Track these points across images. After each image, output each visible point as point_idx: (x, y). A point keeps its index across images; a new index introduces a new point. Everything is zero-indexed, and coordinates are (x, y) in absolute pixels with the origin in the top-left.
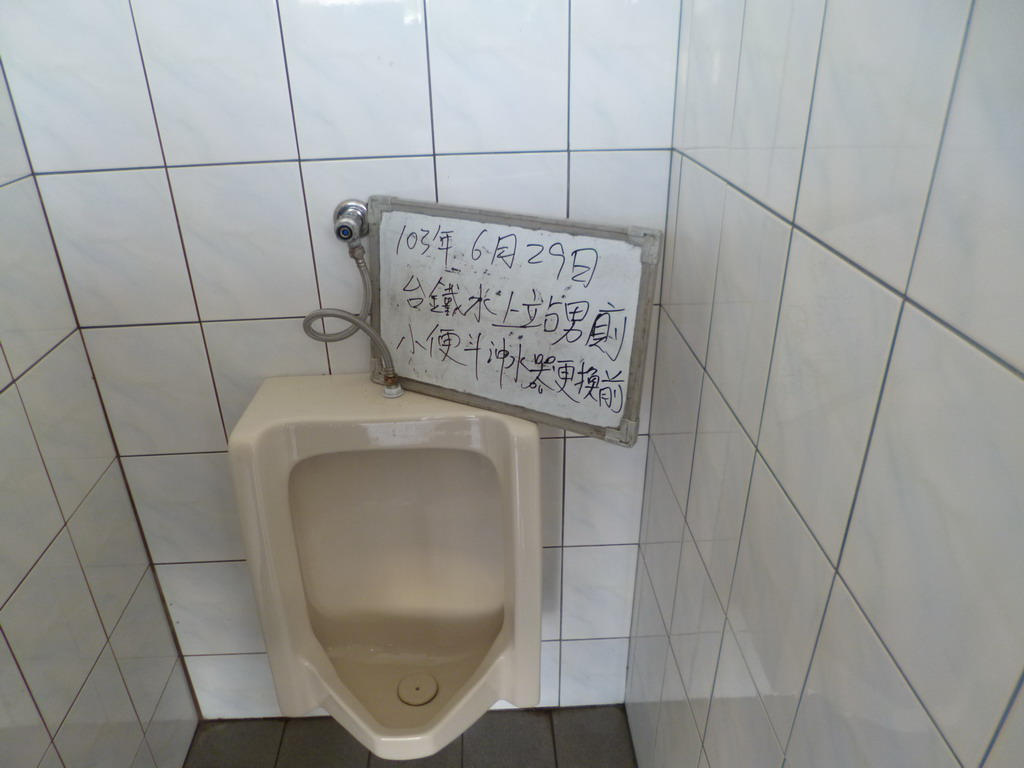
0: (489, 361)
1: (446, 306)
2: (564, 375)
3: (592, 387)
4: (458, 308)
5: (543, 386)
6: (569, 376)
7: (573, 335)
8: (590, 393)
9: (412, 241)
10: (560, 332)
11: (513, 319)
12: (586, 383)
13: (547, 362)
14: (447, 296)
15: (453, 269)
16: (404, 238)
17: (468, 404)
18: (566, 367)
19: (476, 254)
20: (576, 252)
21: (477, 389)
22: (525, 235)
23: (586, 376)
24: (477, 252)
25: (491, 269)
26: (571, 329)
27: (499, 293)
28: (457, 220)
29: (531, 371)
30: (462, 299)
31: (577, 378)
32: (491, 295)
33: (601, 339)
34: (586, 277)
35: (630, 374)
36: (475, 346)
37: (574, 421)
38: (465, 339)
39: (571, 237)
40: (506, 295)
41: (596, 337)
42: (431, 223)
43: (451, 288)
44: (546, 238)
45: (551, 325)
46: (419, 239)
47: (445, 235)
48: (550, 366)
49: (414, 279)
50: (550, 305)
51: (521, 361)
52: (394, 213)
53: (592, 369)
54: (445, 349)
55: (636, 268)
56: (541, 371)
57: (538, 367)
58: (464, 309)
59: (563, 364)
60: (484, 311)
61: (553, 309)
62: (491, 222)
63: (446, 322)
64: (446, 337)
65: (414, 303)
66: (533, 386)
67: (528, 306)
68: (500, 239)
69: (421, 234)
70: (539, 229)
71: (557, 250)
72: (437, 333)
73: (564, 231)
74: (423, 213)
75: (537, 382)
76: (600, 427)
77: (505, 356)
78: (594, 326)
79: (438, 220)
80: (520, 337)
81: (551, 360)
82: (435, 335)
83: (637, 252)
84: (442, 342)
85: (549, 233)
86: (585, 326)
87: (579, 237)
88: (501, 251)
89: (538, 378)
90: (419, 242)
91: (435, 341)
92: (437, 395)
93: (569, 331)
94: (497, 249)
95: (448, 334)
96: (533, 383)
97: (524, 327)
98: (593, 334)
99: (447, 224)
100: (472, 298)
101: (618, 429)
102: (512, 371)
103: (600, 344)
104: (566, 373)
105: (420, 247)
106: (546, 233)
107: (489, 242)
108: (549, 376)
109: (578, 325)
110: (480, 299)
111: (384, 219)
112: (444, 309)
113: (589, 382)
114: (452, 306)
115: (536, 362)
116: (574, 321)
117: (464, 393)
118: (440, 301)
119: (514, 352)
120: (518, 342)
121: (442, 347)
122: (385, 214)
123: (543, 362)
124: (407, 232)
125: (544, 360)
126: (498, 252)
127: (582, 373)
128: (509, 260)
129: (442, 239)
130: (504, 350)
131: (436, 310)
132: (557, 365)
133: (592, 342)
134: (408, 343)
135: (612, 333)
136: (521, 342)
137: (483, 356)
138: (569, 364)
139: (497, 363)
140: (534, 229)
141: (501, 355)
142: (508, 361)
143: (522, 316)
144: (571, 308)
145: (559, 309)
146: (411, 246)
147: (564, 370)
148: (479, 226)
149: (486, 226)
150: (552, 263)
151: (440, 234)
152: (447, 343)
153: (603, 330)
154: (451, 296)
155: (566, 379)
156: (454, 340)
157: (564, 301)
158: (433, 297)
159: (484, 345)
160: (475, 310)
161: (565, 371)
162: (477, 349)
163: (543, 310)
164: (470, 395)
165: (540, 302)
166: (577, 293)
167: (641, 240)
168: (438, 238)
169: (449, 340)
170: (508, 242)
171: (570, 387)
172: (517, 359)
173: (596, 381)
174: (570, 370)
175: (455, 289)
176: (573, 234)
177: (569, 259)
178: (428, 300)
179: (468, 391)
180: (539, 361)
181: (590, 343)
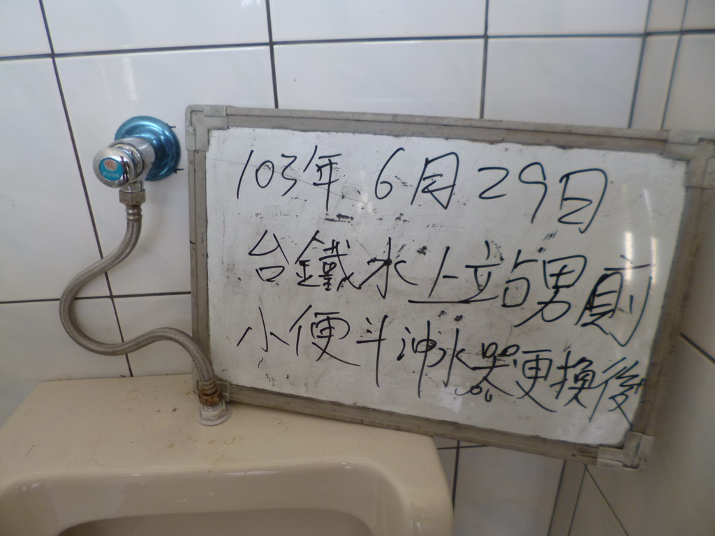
0: (400, 357)
1: (327, 276)
2: (532, 373)
3: (582, 388)
4: (346, 278)
5: (493, 391)
6: (541, 373)
7: (552, 311)
8: (576, 397)
9: (264, 175)
10: (532, 306)
11: (446, 290)
12: (570, 382)
13: (504, 353)
14: (329, 261)
15: (339, 216)
16: (250, 172)
17: (361, 423)
18: (537, 359)
19: (383, 189)
20: (567, 176)
21: (375, 399)
22: (474, 153)
23: (571, 373)
24: (383, 187)
25: (409, 212)
26: (551, 301)
27: (423, 251)
28: (351, 135)
29: (474, 369)
30: (355, 263)
31: (557, 375)
32: (409, 254)
33: (603, 314)
34: (584, 216)
35: (652, 364)
36: (376, 336)
37: (544, 440)
38: (358, 325)
39: (560, 150)
40: (435, 254)
41: (595, 311)
42: (300, 143)
43: (335, 246)
44: (513, 155)
45: (515, 296)
46: (278, 170)
47: (326, 161)
48: (509, 360)
49: (269, 237)
50: (516, 265)
51: (456, 355)
52: (233, 131)
53: (583, 360)
54: (322, 342)
55: (676, 198)
56: (491, 368)
57: (488, 362)
58: (357, 280)
59: (533, 356)
60: (394, 281)
61: (519, 272)
62: (413, 135)
63: (323, 300)
64: (325, 324)
65: (267, 274)
66: (475, 391)
67: (476, 268)
68: (428, 162)
69: (280, 163)
70: (503, 141)
71: (534, 174)
72: (310, 318)
73: (548, 143)
74: (286, 128)
75: (485, 385)
76: (588, 446)
77: (429, 348)
78: (594, 294)
79: (312, 138)
80: (458, 319)
81: (511, 350)
82: (305, 323)
83: (680, 169)
84: (317, 332)
85: (520, 146)
86: (578, 295)
87: (575, 151)
88: (429, 181)
89: (485, 379)
90: (277, 176)
91: (305, 331)
92: (308, 411)
93: (546, 304)
94: (422, 178)
95: (328, 319)
96: (477, 386)
97: (467, 302)
98: (589, 306)
99: (328, 142)
100: (374, 260)
101: (620, 447)
102: (440, 373)
103: (602, 322)
104: (537, 369)
105: (280, 184)
106: (514, 147)
107: (408, 167)
108: (506, 376)
109: (563, 294)
110: (387, 263)
111: (213, 141)
112: (323, 281)
113: (576, 379)
114: (337, 275)
115: (484, 355)
116: (557, 288)
117: (354, 407)
118: (315, 269)
119: (447, 342)
120: (455, 325)
121: (317, 341)
122: (215, 133)
123: (494, 355)
124: (256, 161)
125: (499, 351)
126: (424, 184)
127: (565, 368)
128: (443, 196)
129: (320, 168)
130: (428, 340)
131: (306, 283)
132: (520, 357)
133: (587, 318)
134: (257, 337)
135: (624, 303)
136: (460, 325)
137: (390, 350)
138: (542, 355)
139: (414, 360)
140: (492, 143)
141: (422, 347)
142: (434, 355)
143: (465, 284)
144: (554, 268)
145: (533, 272)
146: (263, 182)
147: (533, 364)
148: (390, 143)
149: (402, 142)
150: (520, 197)
151: (316, 161)
152: (326, 333)
153: (611, 299)
154: (335, 260)
155: (535, 378)
156: (339, 328)
157: (541, 257)
158: (303, 264)
159: (393, 333)
160: (378, 280)
161: (536, 367)
162: (380, 340)
163: (501, 274)
164: (364, 409)
165: (497, 260)
166: (567, 242)
167: (690, 150)
168: (313, 167)
169: (330, 328)
170: (445, 167)
171: (542, 391)
172: (450, 352)
173: (589, 378)
174: (543, 365)
175: (342, 248)
176: (564, 147)
177: (555, 188)
178: (293, 269)
179: (360, 404)
180: (489, 354)
181: (584, 320)
